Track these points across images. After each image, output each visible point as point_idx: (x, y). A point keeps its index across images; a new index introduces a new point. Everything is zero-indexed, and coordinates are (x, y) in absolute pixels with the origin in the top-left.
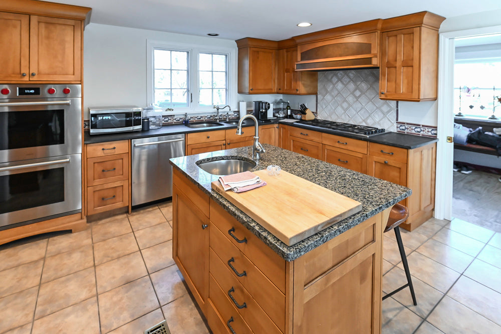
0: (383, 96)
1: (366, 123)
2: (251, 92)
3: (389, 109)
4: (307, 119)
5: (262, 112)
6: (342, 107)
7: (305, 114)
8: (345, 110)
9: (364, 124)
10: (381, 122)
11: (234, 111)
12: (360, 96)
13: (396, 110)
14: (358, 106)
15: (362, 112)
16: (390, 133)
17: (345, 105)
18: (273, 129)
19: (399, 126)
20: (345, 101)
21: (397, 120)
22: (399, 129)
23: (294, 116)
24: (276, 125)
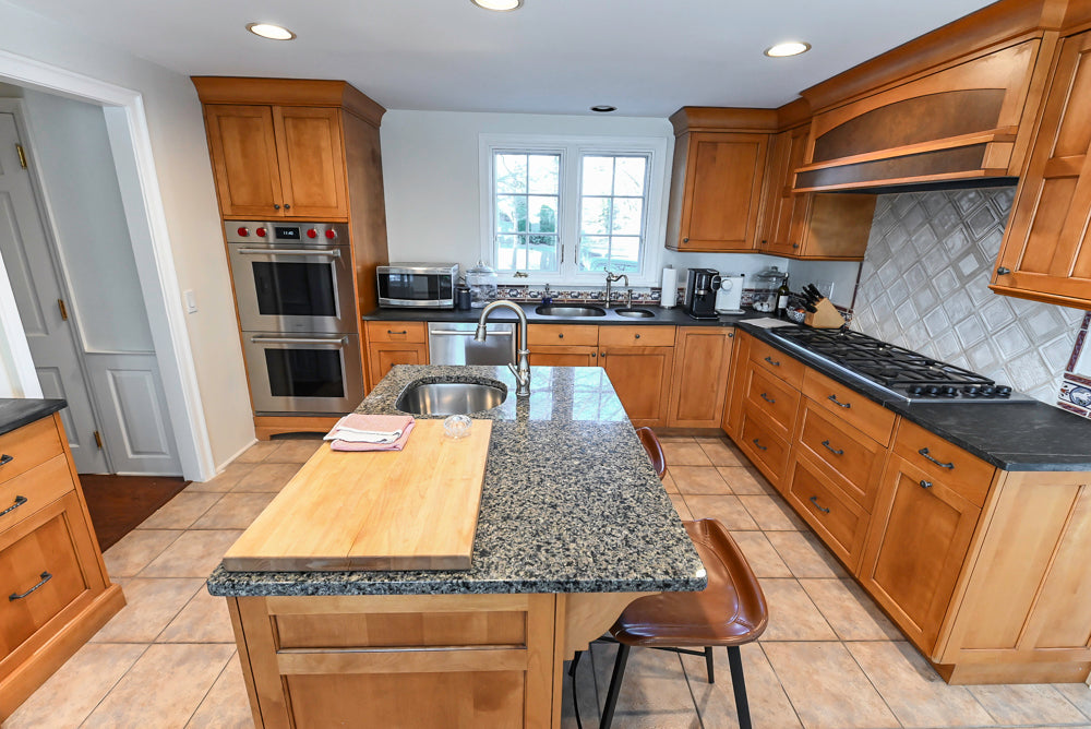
0: (1003, 283)
1: (969, 361)
2: (683, 245)
3: (1054, 326)
4: (815, 324)
5: (699, 296)
6: (917, 305)
7: (813, 310)
8: (923, 313)
9: (963, 364)
10: (1018, 363)
11: (653, 289)
12: (973, 275)
13: (1076, 332)
14: (962, 303)
15: (968, 324)
16: (1033, 404)
17: (926, 298)
18: (721, 339)
19: (1071, 387)
20: (929, 286)
21: (1071, 365)
22: (1067, 397)
23: (790, 313)
24: (727, 331)
